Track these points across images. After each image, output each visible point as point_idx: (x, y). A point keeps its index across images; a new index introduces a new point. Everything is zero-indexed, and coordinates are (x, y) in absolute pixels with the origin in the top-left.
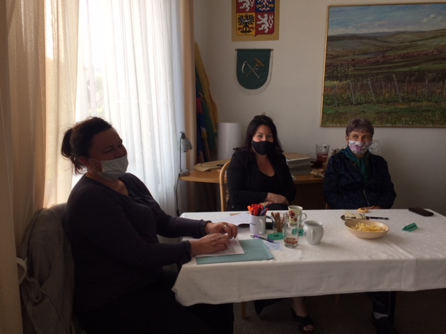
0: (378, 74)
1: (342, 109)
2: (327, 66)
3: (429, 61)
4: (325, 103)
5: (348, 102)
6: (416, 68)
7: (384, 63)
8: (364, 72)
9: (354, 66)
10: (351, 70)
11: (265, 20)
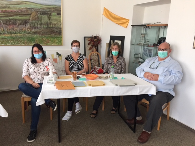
3: (17, 15)
6: (11, 18)
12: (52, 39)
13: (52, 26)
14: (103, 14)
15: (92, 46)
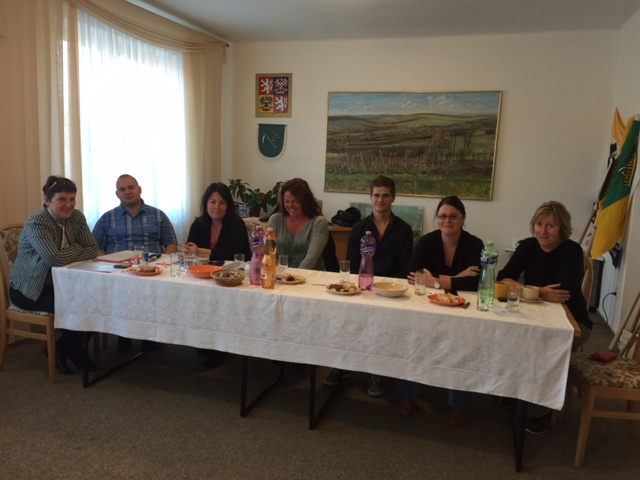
0: (368, 149)
1: (340, 177)
2: (328, 140)
3: (407, 140)
4: (327, 171)
5: (345, 171)
6: (397, 145)
7: (372, 140)
8: (357, 147)
9: (349, 141)
10: (346, 145)
11: (280, 101)
12: (468, 184)
13: (471, 158)
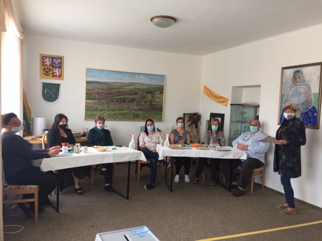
0: (108, 98)
2: (87, 93)
3: (127, 94)
4: (86, 110)
5: (96, 110)
6: (122, 97)
7: (110, 94)
8: (102, 97)
9: (98, 94)
10: (97, 96)
11: (57, 71)
12: (153, 115)
13: (154, 103)
14: (203, 92)
15: (192, 123)
